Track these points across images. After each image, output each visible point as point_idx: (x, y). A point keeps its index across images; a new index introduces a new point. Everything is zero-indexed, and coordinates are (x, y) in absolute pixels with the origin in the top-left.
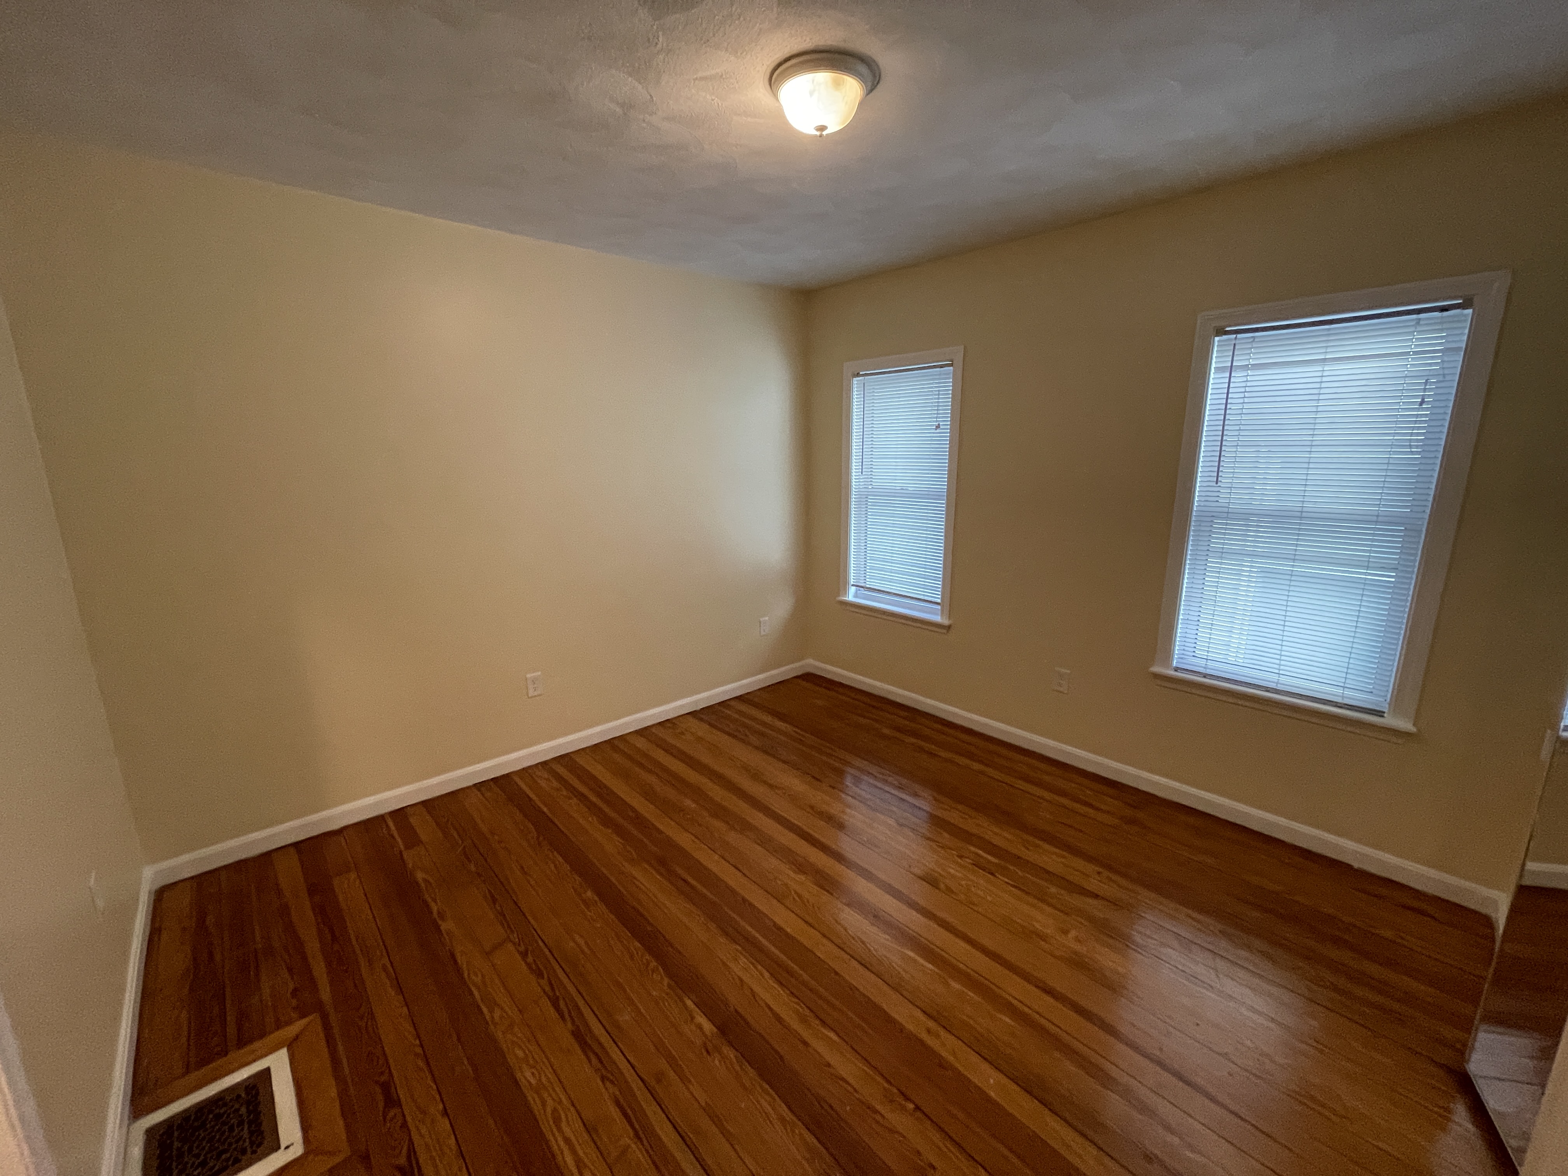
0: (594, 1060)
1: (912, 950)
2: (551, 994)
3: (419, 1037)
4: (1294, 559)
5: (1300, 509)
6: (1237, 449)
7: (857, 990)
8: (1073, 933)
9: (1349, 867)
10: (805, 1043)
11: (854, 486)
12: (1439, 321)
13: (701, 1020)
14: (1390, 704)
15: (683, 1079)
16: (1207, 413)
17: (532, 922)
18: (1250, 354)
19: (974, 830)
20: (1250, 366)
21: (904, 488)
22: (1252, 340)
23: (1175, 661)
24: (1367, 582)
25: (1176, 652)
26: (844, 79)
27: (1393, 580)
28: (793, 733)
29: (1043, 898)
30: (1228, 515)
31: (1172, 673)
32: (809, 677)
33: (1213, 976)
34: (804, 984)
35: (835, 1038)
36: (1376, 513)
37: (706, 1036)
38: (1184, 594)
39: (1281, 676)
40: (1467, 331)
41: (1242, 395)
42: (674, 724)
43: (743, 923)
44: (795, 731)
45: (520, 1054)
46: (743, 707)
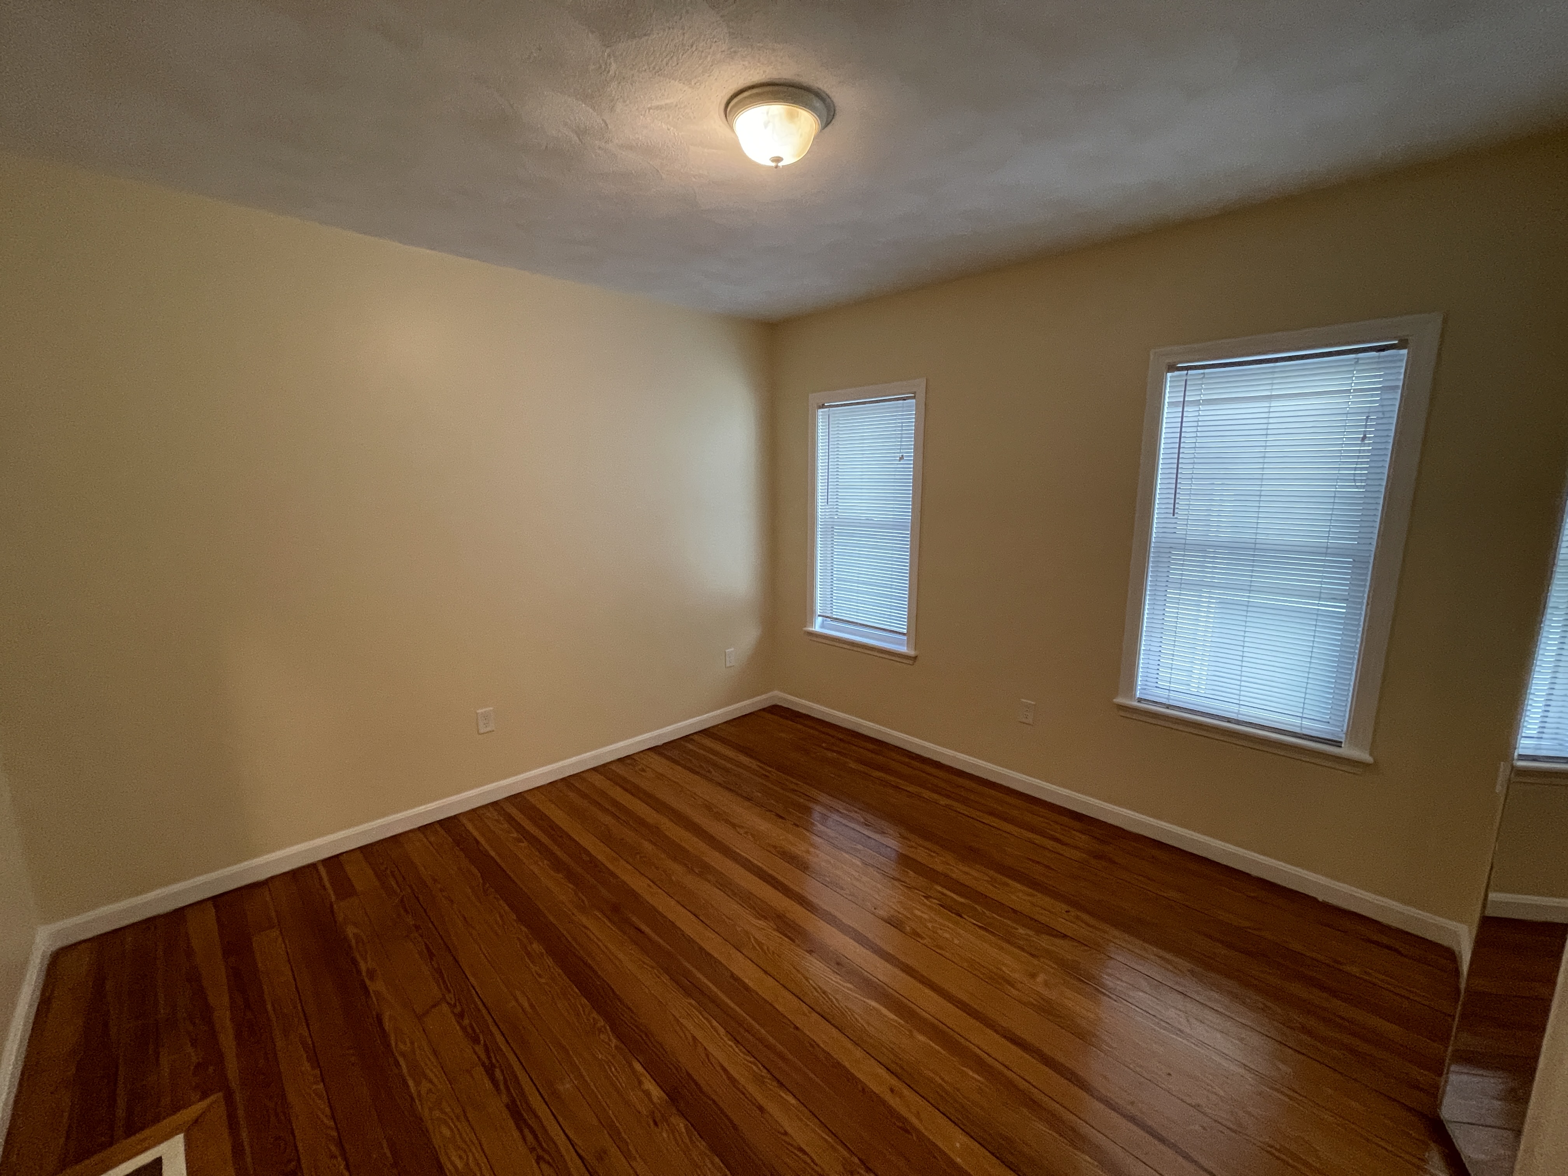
0: (530, 1137)
1: (876, 1000)
2: (487, 1062)
3: (333, 1117)
4: (1250, 591)
5: (1253, 541)
6: (1192, 481)
7: (818, 1046)
8: (1040, 978)
9: (1315, 900)
10: (761, 1109)
11: (820, 516)
12: (1377, 360)
13: (650, 1085)
14: (1346, 734)
15: (628, 1156)
16: (1162, 446)
17: (472, 979)
18: (1201, 389)
19: (940, 868)
20: (1201, 401)
21: (870, 518)
22: (1202, 376)
23: (1138, 692)
24: (1319, 613)
25: (1139, 683)
26: (798, 113)
27: (1344, 611)
28: (758, 769)
29: (1009, 938)
30: (1185, 546)
31: (1135, 704)
32: (775, 710)
33: (1183, 1020)
34: (761, 1040)
35: (793, 1101)
36: (1325, 545)
37: (653, 1103)
38: (1145, 625)
39: (1242, 706)
40: (1403, 370)
41: (1194, 429)
42: (635, 760)
43: (699, 975)
44: (758, 766)
45: (446, 1132)
46: (708, 742)
